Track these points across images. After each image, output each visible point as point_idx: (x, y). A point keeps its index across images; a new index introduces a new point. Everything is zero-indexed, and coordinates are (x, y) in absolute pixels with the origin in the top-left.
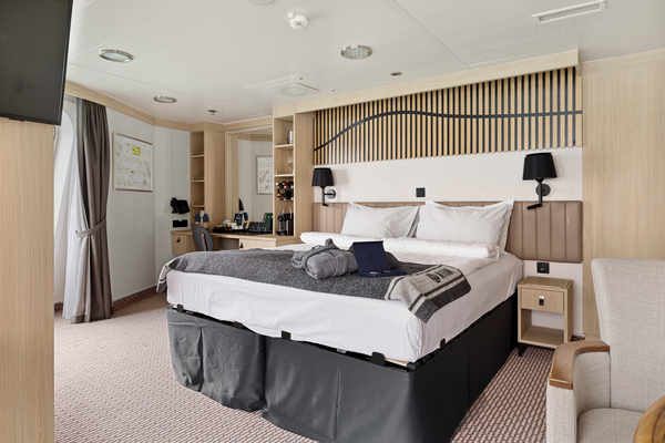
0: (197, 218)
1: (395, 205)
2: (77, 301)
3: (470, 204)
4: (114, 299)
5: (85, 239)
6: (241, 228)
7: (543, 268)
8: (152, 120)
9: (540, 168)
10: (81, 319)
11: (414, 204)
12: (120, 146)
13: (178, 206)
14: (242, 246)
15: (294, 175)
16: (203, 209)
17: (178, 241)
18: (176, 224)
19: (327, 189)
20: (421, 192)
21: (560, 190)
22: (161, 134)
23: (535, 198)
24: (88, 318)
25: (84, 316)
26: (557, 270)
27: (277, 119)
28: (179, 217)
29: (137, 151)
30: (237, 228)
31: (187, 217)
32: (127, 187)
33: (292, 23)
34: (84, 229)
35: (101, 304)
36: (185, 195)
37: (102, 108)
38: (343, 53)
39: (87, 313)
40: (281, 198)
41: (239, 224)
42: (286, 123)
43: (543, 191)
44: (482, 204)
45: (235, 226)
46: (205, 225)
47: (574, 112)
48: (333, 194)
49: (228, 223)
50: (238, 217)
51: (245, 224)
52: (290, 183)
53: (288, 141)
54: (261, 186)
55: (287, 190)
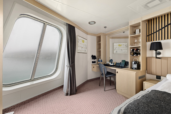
0: (99, 61)
2: (66, 88)
4: (77, 86)
5: (69, 68)
6: (113, 64)
8: (87, 33)
10: (67, 94)
12: (79, 40)
13: (94, 57)
14: (117, 72)
15: (140, 46)
16: (100, 58)
17: (94, 67)
18: (93, 62)
22: (89, 37)
24: (69, 94)
25: (68, 93)
27: (131, 26)
28: (94, 60)
29: (83, 42)
30: (111, 64)
31: (96, 60)
32: (81, 52)
34: (68, 65)
35: (73, 89)
36: (95, 54)
37: (74, 27)
39: (69, 92)
40: (133, 55)
41: (112, 63)
42: (135, 27)
45: (110, 64)
46: (101, 63)
48: (160, 54)
49: (108, 62)
50: (111, 61)
51: (114, 63)
52: (138, 49)
53: (135, 33)
54: (115, 52)
55: (135, 52)
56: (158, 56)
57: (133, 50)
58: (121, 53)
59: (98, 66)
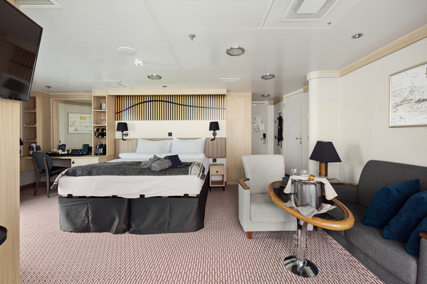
0: (31, 148)
1: (159, 140)
3: (190, 139)
6: (66, 153)
7: (214, 161)
9: (214, 126)
11: (168, 139)
14: (73, 163)
15: (106, 125)
16: (36, 143)
19: (125, 132)
20: (170, 134)
21: (220, 134)
23: (213, 137)
26: (219, 161)
27: (94, 97)
30: (63, 153)
33: (136, 63)
38: (149, 77)
40: (98, 137)
41: (64, 151)
43: (214, 134)
44: (195, 139)
45: (60, 152)
47: (224, 109)
48: (127, 135)
49: (55, 150)
50: (62, 147)
51: (68, 151)
52: (104, 129)
53: (101, 108)
54: (71, 130)
55: (101, 132)
56: (124, 138)
57: (98, 130)
58: (85, 132)
59: (31, 158)
